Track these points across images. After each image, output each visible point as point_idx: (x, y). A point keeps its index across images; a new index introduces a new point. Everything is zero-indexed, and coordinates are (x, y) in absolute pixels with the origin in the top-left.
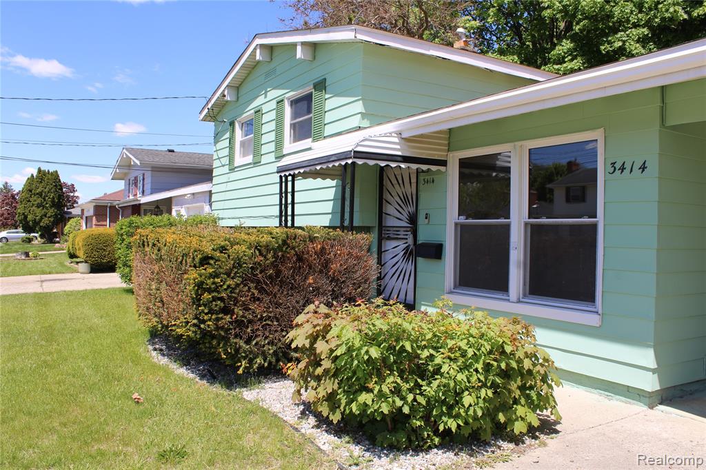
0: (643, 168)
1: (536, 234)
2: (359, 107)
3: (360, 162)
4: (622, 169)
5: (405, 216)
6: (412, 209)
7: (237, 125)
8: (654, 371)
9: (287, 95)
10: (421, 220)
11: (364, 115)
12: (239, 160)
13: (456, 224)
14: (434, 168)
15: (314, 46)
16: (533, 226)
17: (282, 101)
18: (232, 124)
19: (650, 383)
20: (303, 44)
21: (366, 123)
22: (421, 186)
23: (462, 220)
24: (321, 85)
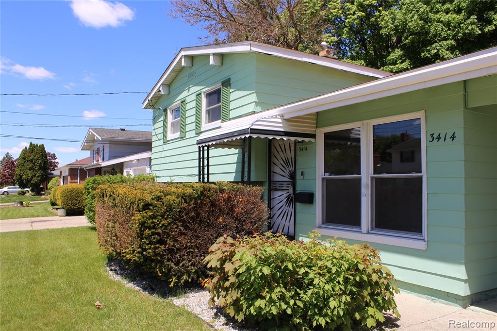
0: (453, 137)
1: (379, 185)
2: (253, 98)
3: (255, 136)
4: (439, 138)
5: (287, 173)
6: (291, 169)
7: (169, 111)
8: (465, 281)
9: (203, 90)
10: (298, 176)
11: (257, 104)
12: (170, 136)
13: (323, 179)
14: (307, 140)
15: (222, 56)
16: (377, 179)
17: (200, 94)
18: (165, 110)
19: (463, 290)
20: (214, 54)
21: (258, 109)
22: (298, 152)
23: (327, 176)
24: (227, 83)
